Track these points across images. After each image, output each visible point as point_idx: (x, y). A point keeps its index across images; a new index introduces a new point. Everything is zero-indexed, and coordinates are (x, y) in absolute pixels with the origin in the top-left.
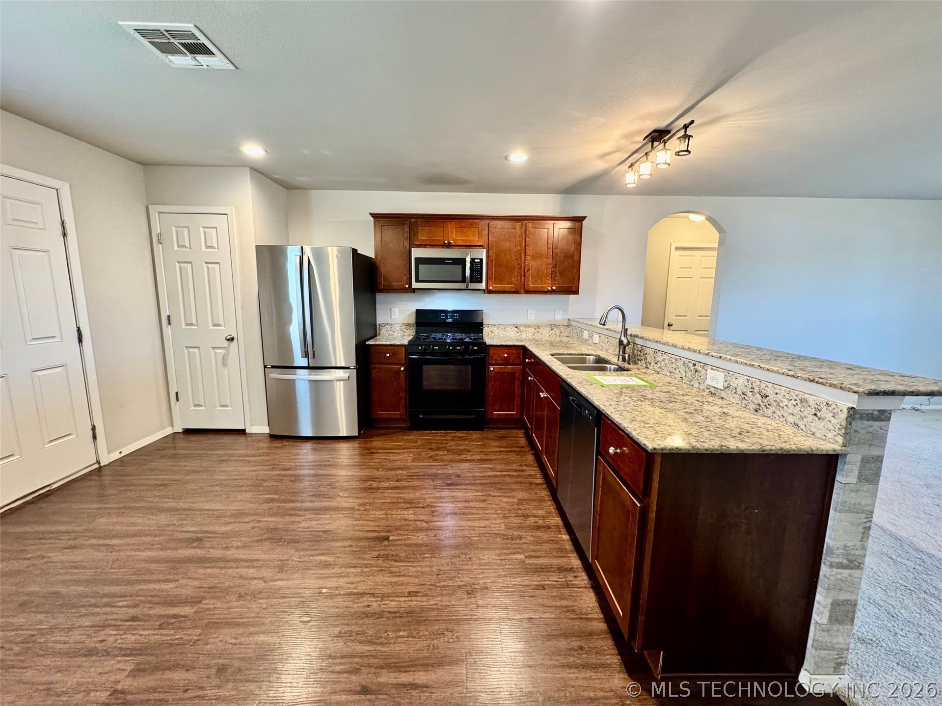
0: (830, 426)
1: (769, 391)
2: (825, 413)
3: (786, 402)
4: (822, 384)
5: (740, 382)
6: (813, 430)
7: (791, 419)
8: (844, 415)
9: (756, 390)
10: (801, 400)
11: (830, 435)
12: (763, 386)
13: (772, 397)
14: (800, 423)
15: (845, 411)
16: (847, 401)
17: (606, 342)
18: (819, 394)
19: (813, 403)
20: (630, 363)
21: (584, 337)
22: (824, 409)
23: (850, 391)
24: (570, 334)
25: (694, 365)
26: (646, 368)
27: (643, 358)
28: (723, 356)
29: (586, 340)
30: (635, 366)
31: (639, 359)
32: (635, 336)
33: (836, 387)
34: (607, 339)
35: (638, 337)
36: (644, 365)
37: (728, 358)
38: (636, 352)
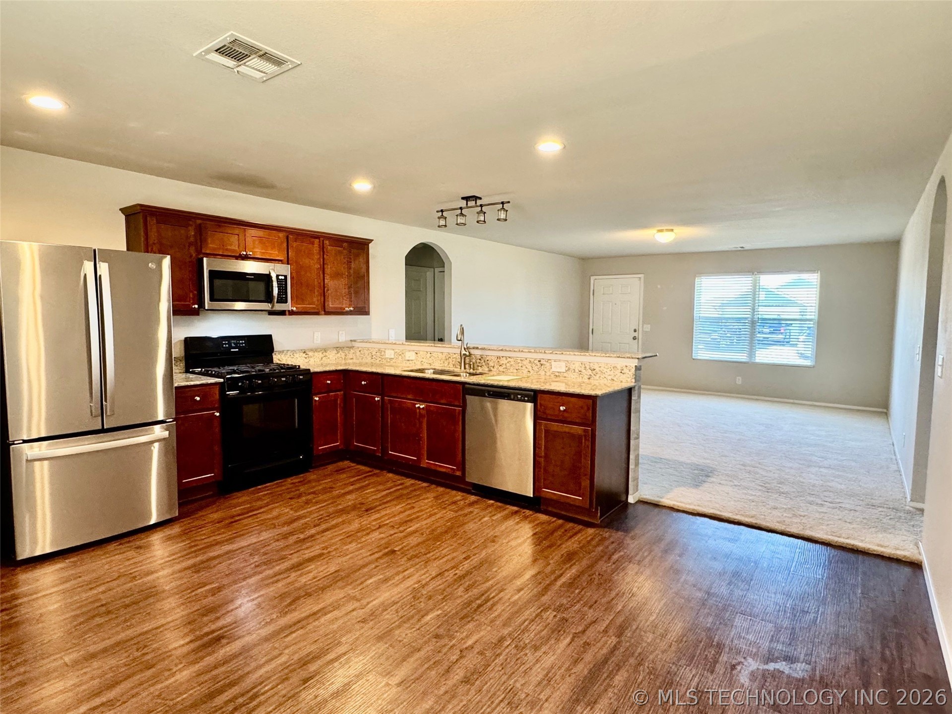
0: (629, 376)
1: (596, 367)
2: (625, 370)
3: (605, 370)
4: (624, 358)
5: (577, 366)
6: (621, 380)
7: (610, 378)
8: (634, 369)
9: (588, 367)
10: (614, 368)
11: (629, 380)
12: (591, 365)
13: (597, 369)
14: (614, 379)
16: (635, 363)
17: (428, 357)
18: (621, 363)
19: (619, 367)
20: (473, 370)
21: (387, 356)
22: (625, 368)
23: (635, 358)
24: (356, 355)
25: (539, 361)
26: (490, 371)
27: (484, 364)
28: (564, 353)
29: (391, 359)
30: (480, 370)
31: (478, 366)
32: (474, 348)
33: (629, 358)
34: (429, 355)
35: (477, 348)
36: (487, 369)
37: (568, 353)
38: (474, 361)
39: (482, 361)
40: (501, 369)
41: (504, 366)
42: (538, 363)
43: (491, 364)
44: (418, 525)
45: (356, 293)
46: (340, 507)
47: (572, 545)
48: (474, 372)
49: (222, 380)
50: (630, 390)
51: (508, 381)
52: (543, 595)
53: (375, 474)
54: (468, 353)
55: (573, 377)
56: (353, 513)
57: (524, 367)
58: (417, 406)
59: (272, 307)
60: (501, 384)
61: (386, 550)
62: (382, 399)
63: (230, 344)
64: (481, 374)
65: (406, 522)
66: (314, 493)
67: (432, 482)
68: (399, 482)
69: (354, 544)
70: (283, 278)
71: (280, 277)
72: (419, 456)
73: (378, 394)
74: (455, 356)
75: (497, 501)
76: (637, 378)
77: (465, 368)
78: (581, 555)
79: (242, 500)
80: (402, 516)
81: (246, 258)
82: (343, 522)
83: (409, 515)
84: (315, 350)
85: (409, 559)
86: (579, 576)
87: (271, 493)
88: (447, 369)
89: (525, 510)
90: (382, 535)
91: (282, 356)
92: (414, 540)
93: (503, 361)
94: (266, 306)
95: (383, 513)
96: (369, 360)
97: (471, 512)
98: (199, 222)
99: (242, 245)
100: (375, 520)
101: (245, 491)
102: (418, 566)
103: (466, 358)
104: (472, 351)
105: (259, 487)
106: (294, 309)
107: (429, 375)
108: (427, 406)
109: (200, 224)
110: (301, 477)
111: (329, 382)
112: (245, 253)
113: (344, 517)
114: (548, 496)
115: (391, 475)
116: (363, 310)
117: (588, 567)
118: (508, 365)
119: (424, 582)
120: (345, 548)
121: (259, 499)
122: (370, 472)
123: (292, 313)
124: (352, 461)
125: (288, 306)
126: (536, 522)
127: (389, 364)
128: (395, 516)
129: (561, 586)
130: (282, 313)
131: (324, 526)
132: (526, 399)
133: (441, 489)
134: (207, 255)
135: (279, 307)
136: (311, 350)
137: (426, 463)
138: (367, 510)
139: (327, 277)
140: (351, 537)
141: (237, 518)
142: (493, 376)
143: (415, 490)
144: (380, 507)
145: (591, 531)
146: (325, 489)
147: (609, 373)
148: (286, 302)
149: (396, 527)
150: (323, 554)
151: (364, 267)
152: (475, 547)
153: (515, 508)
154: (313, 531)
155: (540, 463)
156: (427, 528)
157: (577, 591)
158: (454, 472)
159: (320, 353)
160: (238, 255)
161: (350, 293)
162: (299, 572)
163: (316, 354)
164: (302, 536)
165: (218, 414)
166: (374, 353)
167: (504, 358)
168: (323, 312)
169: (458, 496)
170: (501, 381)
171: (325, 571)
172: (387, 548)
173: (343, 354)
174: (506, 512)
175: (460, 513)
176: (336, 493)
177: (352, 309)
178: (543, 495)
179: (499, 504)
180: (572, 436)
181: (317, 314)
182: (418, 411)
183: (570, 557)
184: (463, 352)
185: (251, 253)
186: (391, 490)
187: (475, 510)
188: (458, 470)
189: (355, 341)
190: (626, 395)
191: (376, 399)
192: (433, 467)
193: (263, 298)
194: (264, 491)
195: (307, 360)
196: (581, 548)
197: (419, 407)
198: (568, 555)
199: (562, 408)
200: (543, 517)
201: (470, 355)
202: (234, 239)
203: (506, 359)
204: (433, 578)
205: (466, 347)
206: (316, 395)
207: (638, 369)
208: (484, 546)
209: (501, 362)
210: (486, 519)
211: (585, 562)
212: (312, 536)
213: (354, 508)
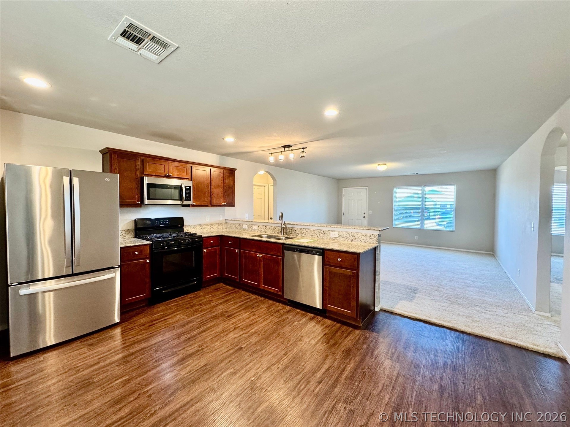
0: (374, 240)
1: (355, 235)
2: (372, 237)
4: (371, 230)
5: (345, 234)
6: (370, 242)
7: (363, 241)
8: (377, 237)
9: (351, 235)
10: (365, 235)
11: (374, 242)
12: (353, 233)
13: (356, 236)
14: (366, 241)
15: (377, 235)
16: (377, 233)
17: (264, 228)
18: (370, 233)
19: (369, 235)
20: (288, 235)
21: (243, 228)
22: (372, 236)
23: (378, 230)
24: (228, 227)
25: (323, 231)
26: (297, 236)
27: (293, 232)
28: (337, 227)
29: (245, 229)
30: (291, 236)
31: (290, 233)
32: (288, 224)
33: (375, 230)
34: (265, 227)
35: (290, 224)
36: (295, 235)
37: (339, 227)
38: (288, 231)
39: (293, 231)
40: (302, 235)
41: (304, 234)
42: (323, 232)
43: (297, 232)
44: (256, 328)
45: (228, 196)
46: (214, 314)
47: (347, 343)
48: (288, 236)
49: (151, 242)
50: (375, 249)
51: (307, 243)
52: (335, 387)
53: (235, 291)
54: (285, 227)
55: (342, 240)
56: (221, 318)
57: (315, 234)
58: (258, 255)
59: (182, 203)
60: (304, 244)
61: (237, 347)
62: (240, 251)
63: (160, 222)
64: (292, 238)
65: (250, 325)
66: (200, 304)
67: (265, 297)
68: (248, 297)
69: (218, 343)
70: (188, 187)
71: (187, 187)
72: (258, 282)
73: (238, 249)
74: (278, 228)
75: (301, 310)
76: (379, 241)
77: (283, 235)
78: (355, 352)
79: (161, 309)
80: (248, 321)
81: (168, 177)
82: (214, 325)
83: (252, 320)
84: (207, 225)
85: (250, 355)
86: (355, 370)
87: (177, 305)
88: (274, 235)
89: (318, 317)
90: (236, 336)
91: (189, 228)
92: (254, 339)
93: (304, 231)
94: (179, 202)
95: (238, 318)
96: (234, 230)
97: (287, 318)
98: (142, 158)
99: (167, 171)
100: (232, 324)
101: (162, 304)
102: (255, 361)
103: (284, 229)
104: (288, 226)
105: (171, 300)
106: (195, 204)
107: (264, 239)
108: (263, 255)
109: (143, 159)
110: (194, 294)
111: (212, 242)
112: (168, 174)
113: (215, 322)
114: (331, 309)
115: (243, 292)
116: (232, 204)
117: (360, 362)
118: (306, 233)
119: (258, 375)
120: (213, 345)
121: (170, 309)
122: (233, 290)
123: (193, 206)
124: (224, 284)
125: (191, 202)
126: (325, 326)
127: (244, 232)
128: (244, 321)
129: (345, 379)
130: (188, 206)
131: (202, 329)
132: (318, 253)
133: (271, 302)
134: (147, 175)
135: (186, 203)
136: (205, 225)
137: (263, 286)
138: (228, 317)
139: (212, 187)
140: (217, 337)
141: (155, 322)
142: (299, 239)
143: (256, 302)
144: (236, 314)
145: (357, 332)
146: (207, 302)
147: (363, 238)
148: (190, 200)
149: (244, 329)
150: (199, 350)
151: (232, 182)
152: (291, 345)
153: (312, 315)
154: (195, 332)
155: (326, 290)
156: (262, 330)
157: (356, 384)
158: (277, 292)
159: (209, 226)
160: (164, 175)
161: (224, 195)
162: (181, 366)
163: (207, 226)
164: (189, 336)
165: (148, 261)
166: (237, 226)
167: (304, 229)
168: (210, 205)
169: (280, 306)
170: (303, 243)
171: (197, 366)
172: (238, 345)
173: (221, 226)
174: (307, 318)
175: (281, 318)
176: (213, 304)
177: (226, 203)
178: (328, 308)
179: (303, 312)
180: (345, 276)
181: (207, 206)
182: (258, 258)
183: (348, 353)
184: (283, 226)
185: (171, 175)
186: (243, 302)
187: (290, 316)
188: (280, 291)
189: (227, 220)
190: (373, 252)
191: (237, 251)
192: (266, 289)
193: (178, 198)
194: (173, 304)
195: (202, 230)
196: (353, 345)
197: (259, 256)
198: (347, 351)
199: (339, 260)
200: (329, 322)
201: (286, 227)
202: (162, 167)
203: (306, 230)
204: (264, 371)
205: (284, 223)
206: (205, 248)
207: (379, 236)
208: (295, 344)
209: (303, 232)
210: (296, 323)
211: (358, 358)
212: (195, 336)
213: (222, 314)
